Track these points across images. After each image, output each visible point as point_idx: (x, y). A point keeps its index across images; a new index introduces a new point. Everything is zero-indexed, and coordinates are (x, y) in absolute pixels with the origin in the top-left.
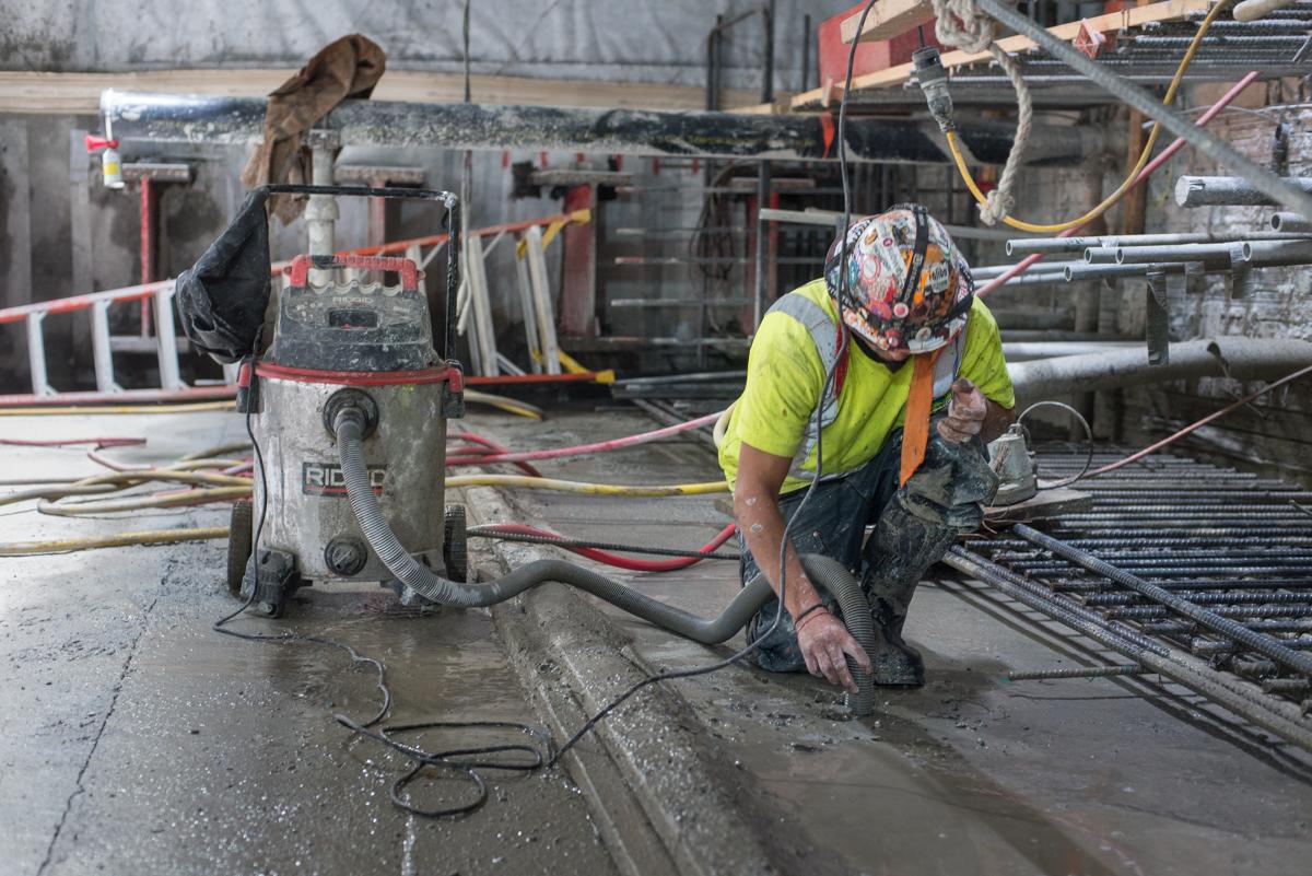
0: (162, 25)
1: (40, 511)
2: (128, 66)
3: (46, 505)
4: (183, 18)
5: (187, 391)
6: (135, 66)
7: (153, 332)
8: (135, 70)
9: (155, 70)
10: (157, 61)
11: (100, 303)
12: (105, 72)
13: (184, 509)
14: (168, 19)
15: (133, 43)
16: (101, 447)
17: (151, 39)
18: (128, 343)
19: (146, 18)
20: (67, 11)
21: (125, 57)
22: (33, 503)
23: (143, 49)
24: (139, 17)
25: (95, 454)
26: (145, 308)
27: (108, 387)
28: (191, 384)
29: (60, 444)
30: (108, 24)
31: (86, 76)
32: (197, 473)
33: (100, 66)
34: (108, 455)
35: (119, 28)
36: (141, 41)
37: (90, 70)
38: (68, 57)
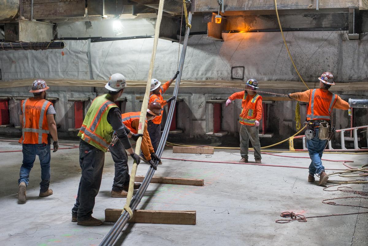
0: (356, 72)
1: (339, 176)
2: (348, 81)
3: (340, 175)
4: (360, 71)
5: (360, 150)
6: (350, 81)
7: (353, 136)
8: (350, 82)
9: (354, 82)
10: (354, 80)
11: (343, 131)
12: (344, 82)
13: (364, 177)
14: (357, 71)
15: (349, 76)
16: (345, 162)
17: (353, 75)
18: (348, 139)
19: (352, 71)
20: (336, 70)
21: (348, 79)
22: (338, 174)
23: (351, 77)
24: (351, 71)
25: (344, 163)
26: (351, 132)
27: (344, 148)
28: (361, 148)
29: (337, 161)
30: (344, 72)
31: (340, 83)
32: (365, 170)
33: (343, 81)
34: (347, 164)
35: (347, 73)
36: (351, 76)
37: (341, 82)
38: (336, 79)
